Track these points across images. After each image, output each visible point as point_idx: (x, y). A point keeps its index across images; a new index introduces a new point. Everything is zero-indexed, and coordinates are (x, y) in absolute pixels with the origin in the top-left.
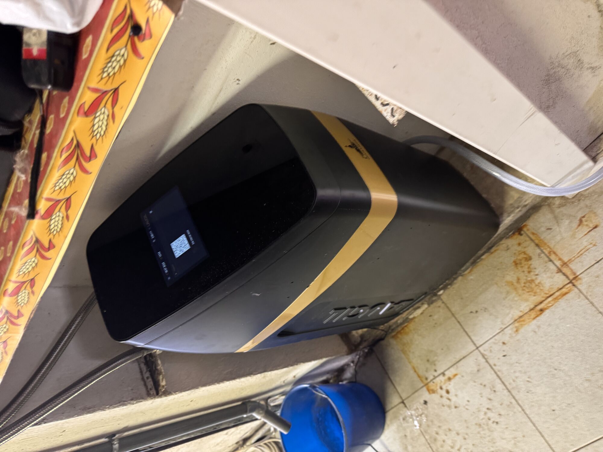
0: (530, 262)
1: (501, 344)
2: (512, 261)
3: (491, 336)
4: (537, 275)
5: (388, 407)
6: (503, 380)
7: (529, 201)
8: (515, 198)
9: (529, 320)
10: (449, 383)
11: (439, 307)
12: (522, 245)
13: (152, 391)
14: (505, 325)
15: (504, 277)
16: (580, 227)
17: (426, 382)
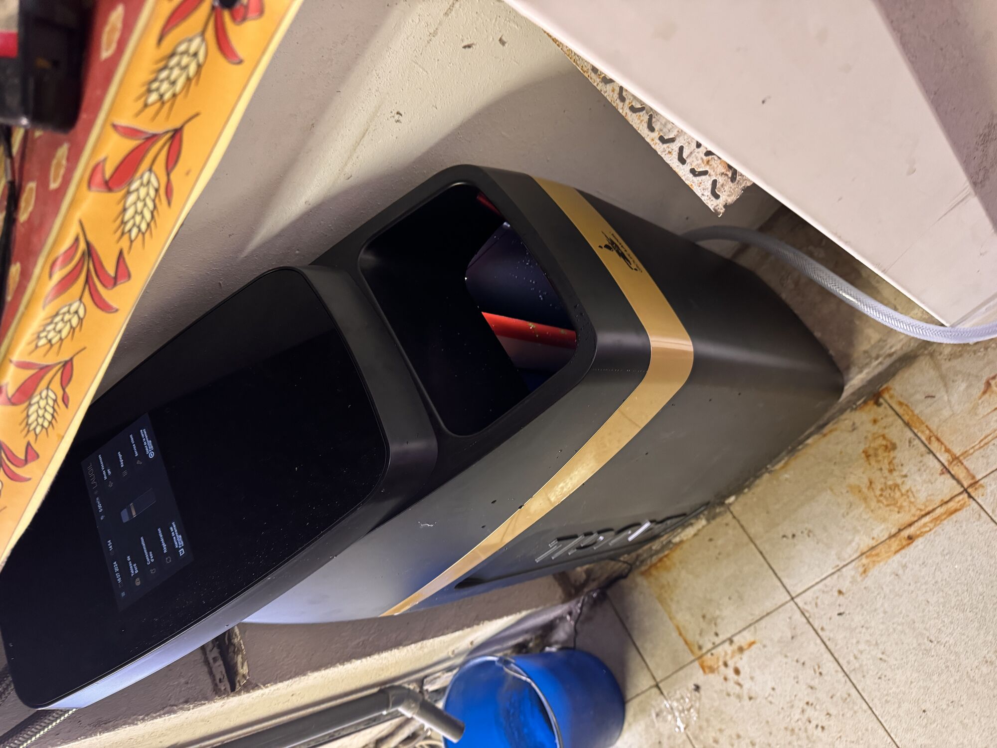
0: (892, 454)
1: (836, 594)
2: (861, 451)
3: (818, 580)
4: (906, 476)
5: (630, 693)
6: (836, 655)
7: (896, 347)
8: (873, 342)
9: (887, 555)
10: (740, 656)
11: (727, 525)
12: (879, 424)
13: (223, 684)
14: (844, 560)
15: (845, 478)
16: (987, 396)
17: (699, 653)
